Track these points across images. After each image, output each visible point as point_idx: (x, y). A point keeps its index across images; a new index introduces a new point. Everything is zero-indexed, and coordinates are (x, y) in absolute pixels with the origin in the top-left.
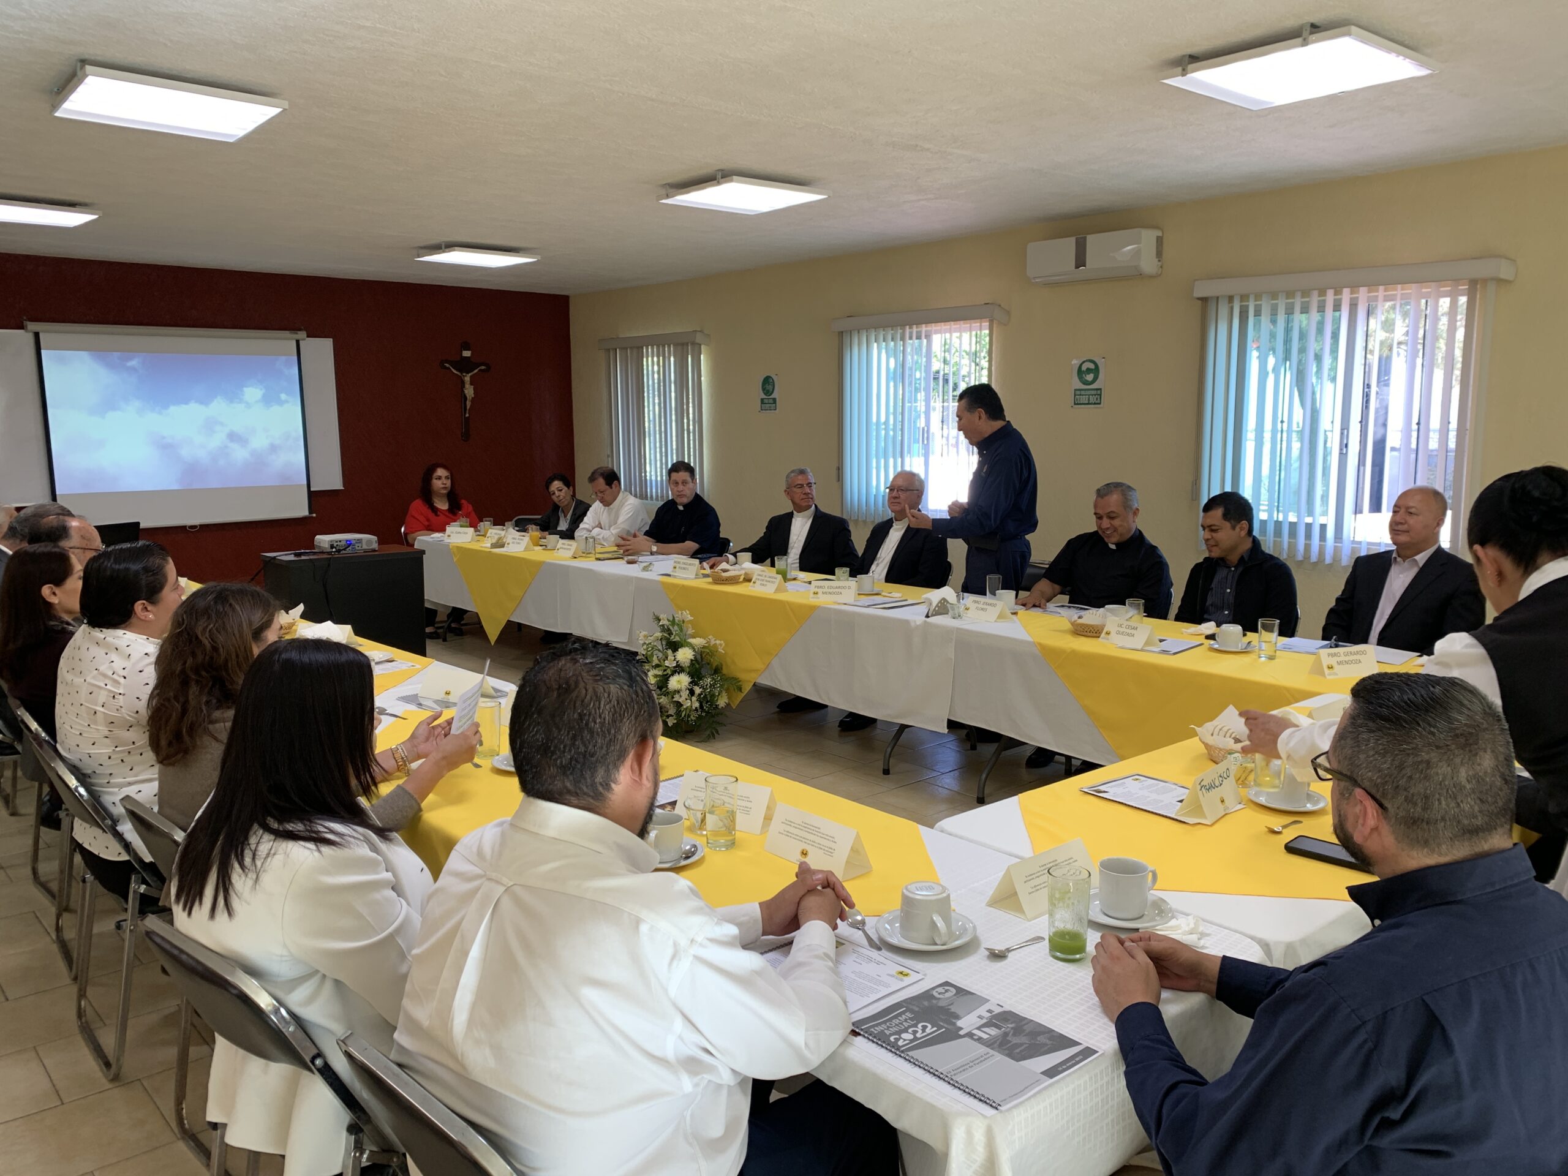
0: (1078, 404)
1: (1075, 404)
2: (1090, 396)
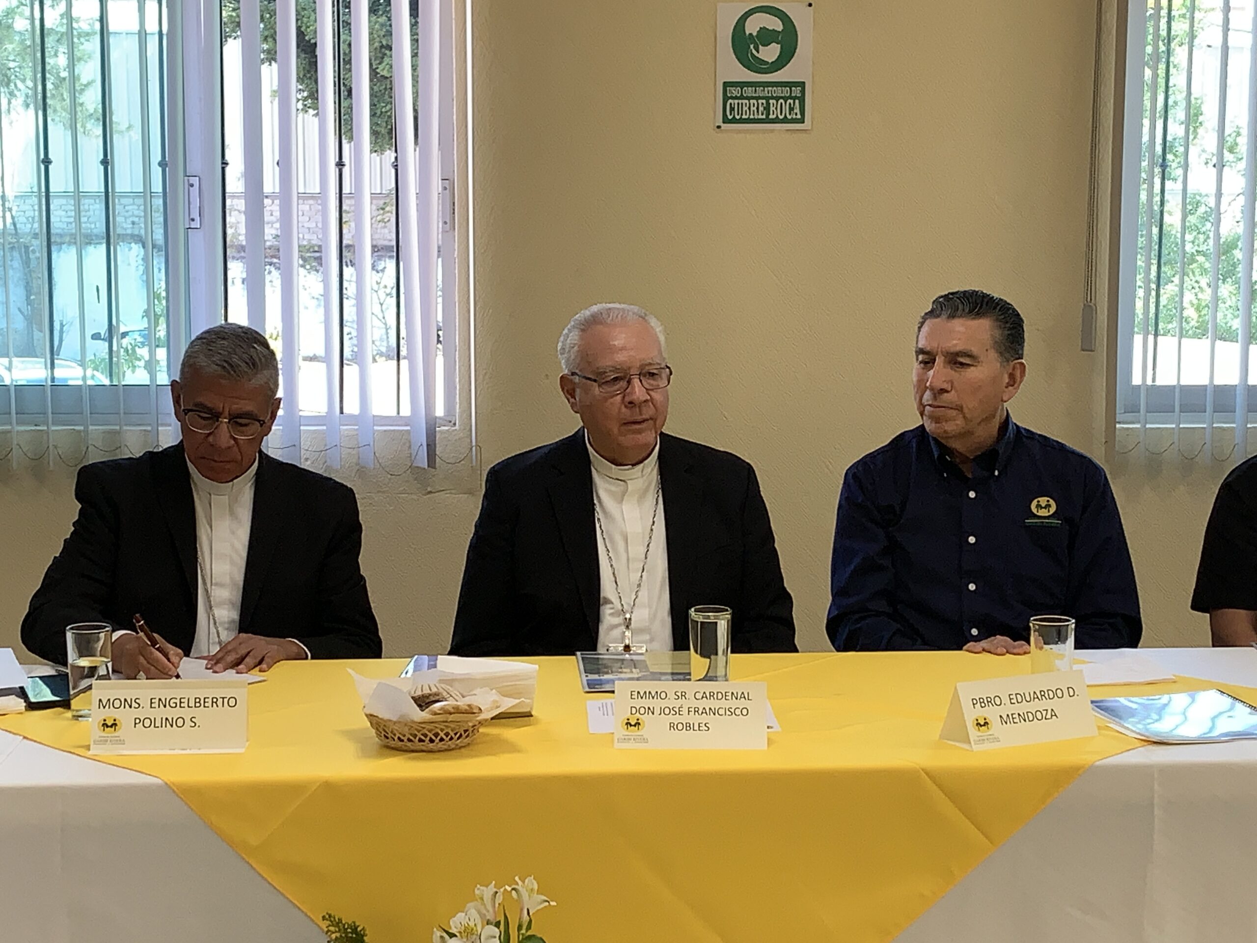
2: (771, 101)
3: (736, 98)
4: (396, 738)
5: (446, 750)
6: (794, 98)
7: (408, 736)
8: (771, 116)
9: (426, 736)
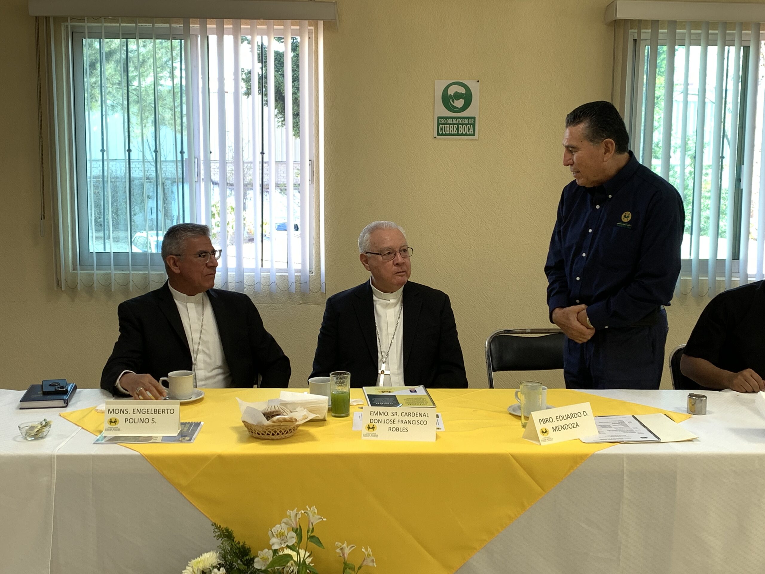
0: (442, 135)
1: (438, 134)
2: (460, 126)
3: (443, 124)
4: (256, 433)
5: (280, 439)
6: (471, 124)
7: (262, 432)
8: (460, 133)
9: (270, 432)
